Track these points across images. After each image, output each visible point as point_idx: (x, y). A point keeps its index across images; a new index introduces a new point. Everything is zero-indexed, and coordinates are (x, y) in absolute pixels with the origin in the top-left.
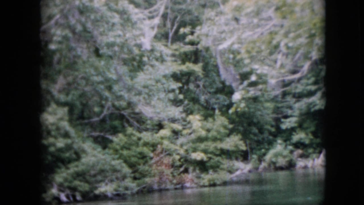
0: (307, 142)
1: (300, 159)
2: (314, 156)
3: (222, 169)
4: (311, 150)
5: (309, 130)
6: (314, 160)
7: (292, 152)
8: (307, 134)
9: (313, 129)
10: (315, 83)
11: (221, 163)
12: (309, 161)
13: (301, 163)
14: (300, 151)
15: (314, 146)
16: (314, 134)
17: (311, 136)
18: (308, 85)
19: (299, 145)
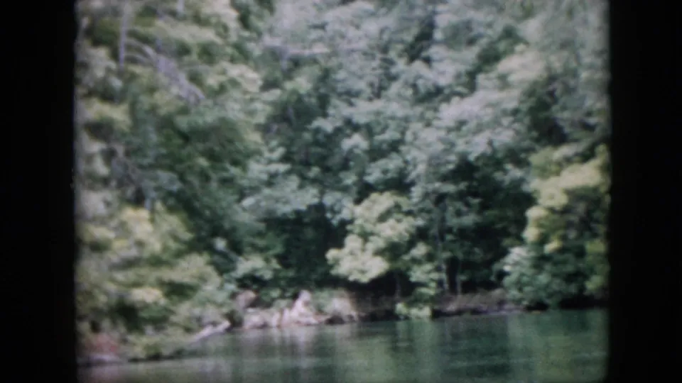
0: (268, 275)
1: (251, 310)
2: (283, 303)
3: (174, 324)
4: (275, 293)
5: (271, 252)
6: (282, 311)
7: (233, 296)
8: (267, 260)
9: (279, 249)
10: (285, 159)
11: (173, 312)
12: (272, 315)
13: (253, 318)
14: (251, 295)
15: (283, 283)
16: (282, 259)
17: (275, 264)
18: (270, 162)
19: (248, 282)
